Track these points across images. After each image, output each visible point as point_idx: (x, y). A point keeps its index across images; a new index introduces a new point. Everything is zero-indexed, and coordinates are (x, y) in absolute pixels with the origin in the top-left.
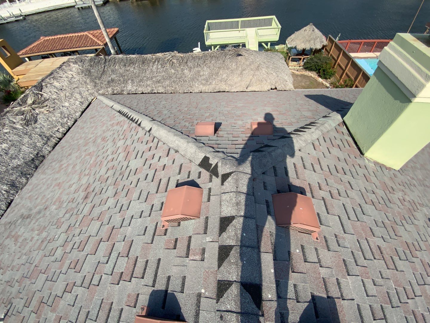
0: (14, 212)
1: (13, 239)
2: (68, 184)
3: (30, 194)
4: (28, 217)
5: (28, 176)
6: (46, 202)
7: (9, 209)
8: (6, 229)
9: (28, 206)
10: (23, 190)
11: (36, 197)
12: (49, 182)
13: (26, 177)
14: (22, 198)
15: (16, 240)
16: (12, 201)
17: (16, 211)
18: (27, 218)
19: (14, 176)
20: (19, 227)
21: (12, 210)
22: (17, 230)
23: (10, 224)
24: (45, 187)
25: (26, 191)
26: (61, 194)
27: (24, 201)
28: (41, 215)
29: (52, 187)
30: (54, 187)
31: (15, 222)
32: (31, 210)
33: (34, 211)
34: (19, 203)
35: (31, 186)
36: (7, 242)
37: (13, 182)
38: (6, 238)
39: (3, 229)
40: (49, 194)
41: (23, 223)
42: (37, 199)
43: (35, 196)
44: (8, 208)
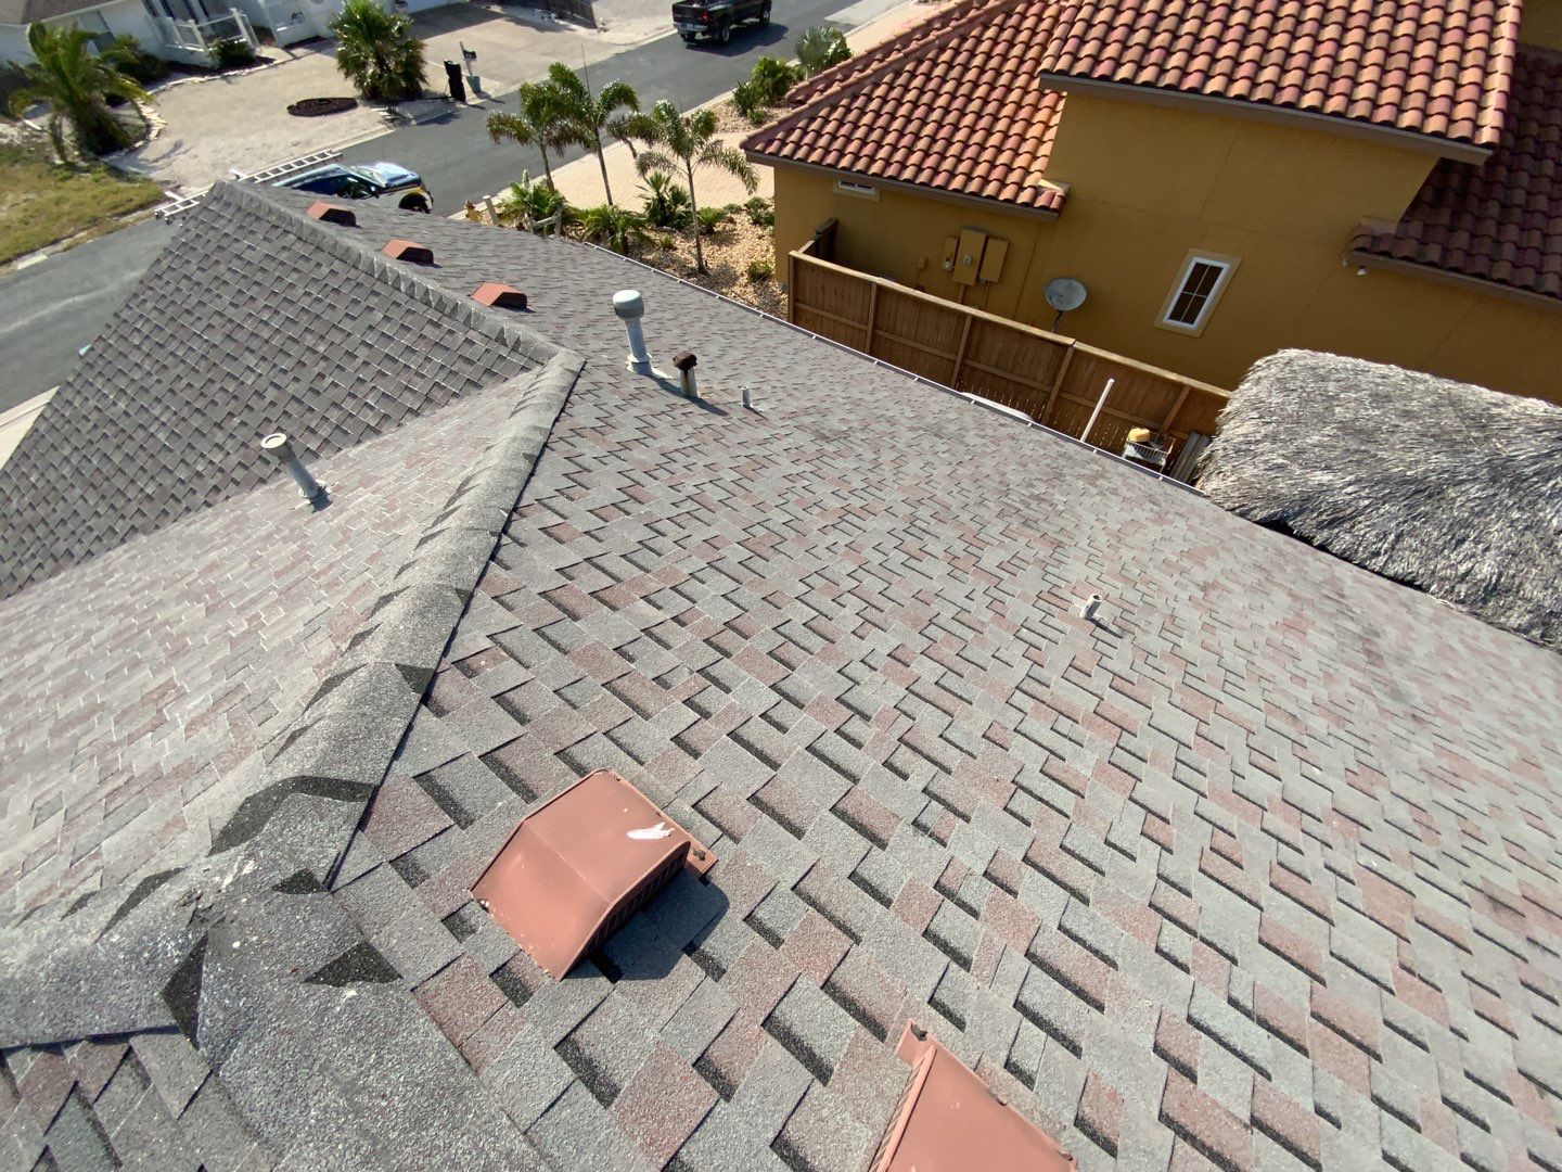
0: (1379, 604)
1: (1290, 616)
2: (1543, 810)
3: (1459, 647)
4: (1374, 657)
5: (1536, 633)
6: (1445, 717)
7: (1387, 583)
8: (1318, 585)
9: (1409, 649)
10: (1472, 620)
11: (1455, 674)
12: (1530, 717)
13: (1532, 626)
14: (1435, 620)
15: (1288, 626)
16: (1419, 588)
17: (1387, 609)
18: (1369, 653)
19: (1538, 594)
20: (1332, 630)
21: (1384, 594)
22: (1321, 623)
23: (1337, 598)
24: (1505, 704)
25: (1469, 631)
26: (1488, 777)
27: (1426, 630)
28: (1388, 703)
29: (1512, 734)
30: (1513, 742)
31: (1346, 612)
32: (1400, 660)
33: (1396, 673)
34: (1417, 615)
35: (1492, 648)
36: (1281, 598)
37: (1508, 591)
38: (1291, 594)
39: (1319, 578)
40: (1479, 724)
41: (1348, 641)
42: (1449, 677)
43: (1456, 669)
44: (1393, 579)
